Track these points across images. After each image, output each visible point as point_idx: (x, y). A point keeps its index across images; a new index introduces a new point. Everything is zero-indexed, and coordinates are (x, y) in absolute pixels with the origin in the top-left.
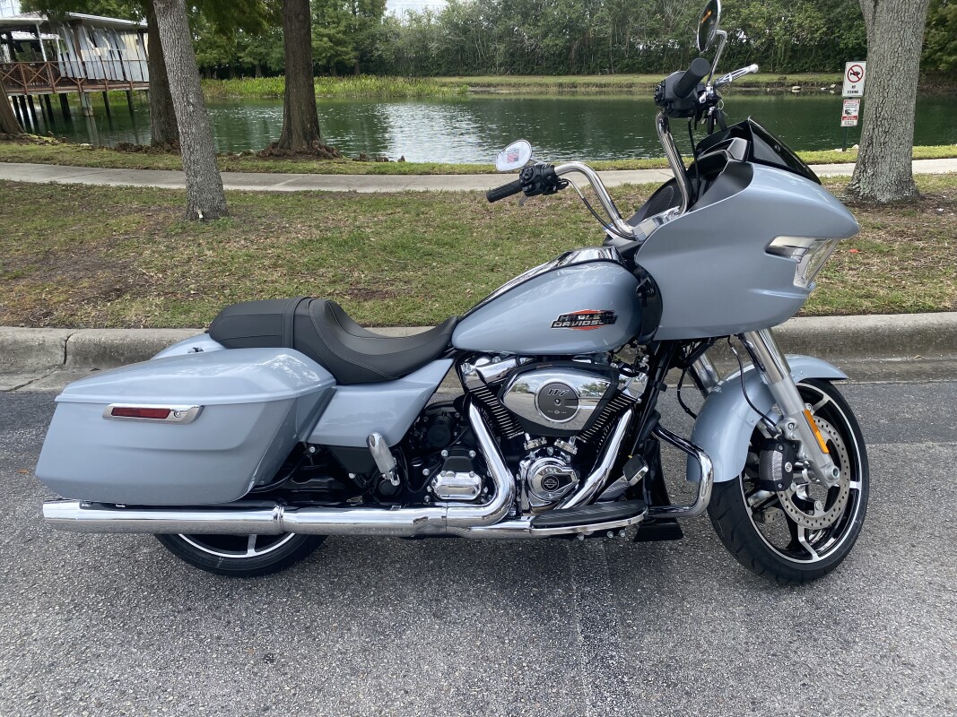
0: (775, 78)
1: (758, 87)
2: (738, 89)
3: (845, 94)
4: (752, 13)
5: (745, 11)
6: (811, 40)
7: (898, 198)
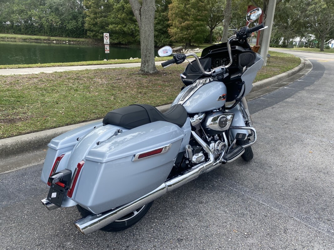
0: (46, 38)
1: (41, 40)
2: (33, 41)
3: (105, 43)
4: (32, 14)
5: (29, 13)
6: (56, 26)
7: (154, 72)
